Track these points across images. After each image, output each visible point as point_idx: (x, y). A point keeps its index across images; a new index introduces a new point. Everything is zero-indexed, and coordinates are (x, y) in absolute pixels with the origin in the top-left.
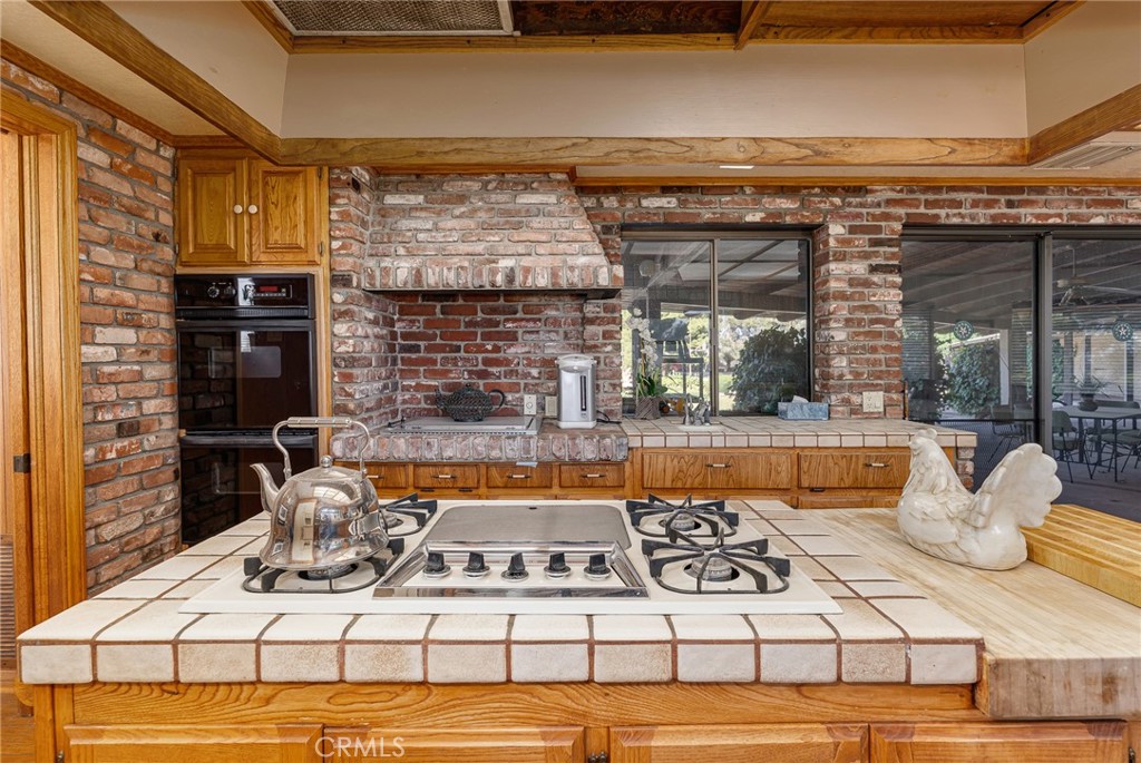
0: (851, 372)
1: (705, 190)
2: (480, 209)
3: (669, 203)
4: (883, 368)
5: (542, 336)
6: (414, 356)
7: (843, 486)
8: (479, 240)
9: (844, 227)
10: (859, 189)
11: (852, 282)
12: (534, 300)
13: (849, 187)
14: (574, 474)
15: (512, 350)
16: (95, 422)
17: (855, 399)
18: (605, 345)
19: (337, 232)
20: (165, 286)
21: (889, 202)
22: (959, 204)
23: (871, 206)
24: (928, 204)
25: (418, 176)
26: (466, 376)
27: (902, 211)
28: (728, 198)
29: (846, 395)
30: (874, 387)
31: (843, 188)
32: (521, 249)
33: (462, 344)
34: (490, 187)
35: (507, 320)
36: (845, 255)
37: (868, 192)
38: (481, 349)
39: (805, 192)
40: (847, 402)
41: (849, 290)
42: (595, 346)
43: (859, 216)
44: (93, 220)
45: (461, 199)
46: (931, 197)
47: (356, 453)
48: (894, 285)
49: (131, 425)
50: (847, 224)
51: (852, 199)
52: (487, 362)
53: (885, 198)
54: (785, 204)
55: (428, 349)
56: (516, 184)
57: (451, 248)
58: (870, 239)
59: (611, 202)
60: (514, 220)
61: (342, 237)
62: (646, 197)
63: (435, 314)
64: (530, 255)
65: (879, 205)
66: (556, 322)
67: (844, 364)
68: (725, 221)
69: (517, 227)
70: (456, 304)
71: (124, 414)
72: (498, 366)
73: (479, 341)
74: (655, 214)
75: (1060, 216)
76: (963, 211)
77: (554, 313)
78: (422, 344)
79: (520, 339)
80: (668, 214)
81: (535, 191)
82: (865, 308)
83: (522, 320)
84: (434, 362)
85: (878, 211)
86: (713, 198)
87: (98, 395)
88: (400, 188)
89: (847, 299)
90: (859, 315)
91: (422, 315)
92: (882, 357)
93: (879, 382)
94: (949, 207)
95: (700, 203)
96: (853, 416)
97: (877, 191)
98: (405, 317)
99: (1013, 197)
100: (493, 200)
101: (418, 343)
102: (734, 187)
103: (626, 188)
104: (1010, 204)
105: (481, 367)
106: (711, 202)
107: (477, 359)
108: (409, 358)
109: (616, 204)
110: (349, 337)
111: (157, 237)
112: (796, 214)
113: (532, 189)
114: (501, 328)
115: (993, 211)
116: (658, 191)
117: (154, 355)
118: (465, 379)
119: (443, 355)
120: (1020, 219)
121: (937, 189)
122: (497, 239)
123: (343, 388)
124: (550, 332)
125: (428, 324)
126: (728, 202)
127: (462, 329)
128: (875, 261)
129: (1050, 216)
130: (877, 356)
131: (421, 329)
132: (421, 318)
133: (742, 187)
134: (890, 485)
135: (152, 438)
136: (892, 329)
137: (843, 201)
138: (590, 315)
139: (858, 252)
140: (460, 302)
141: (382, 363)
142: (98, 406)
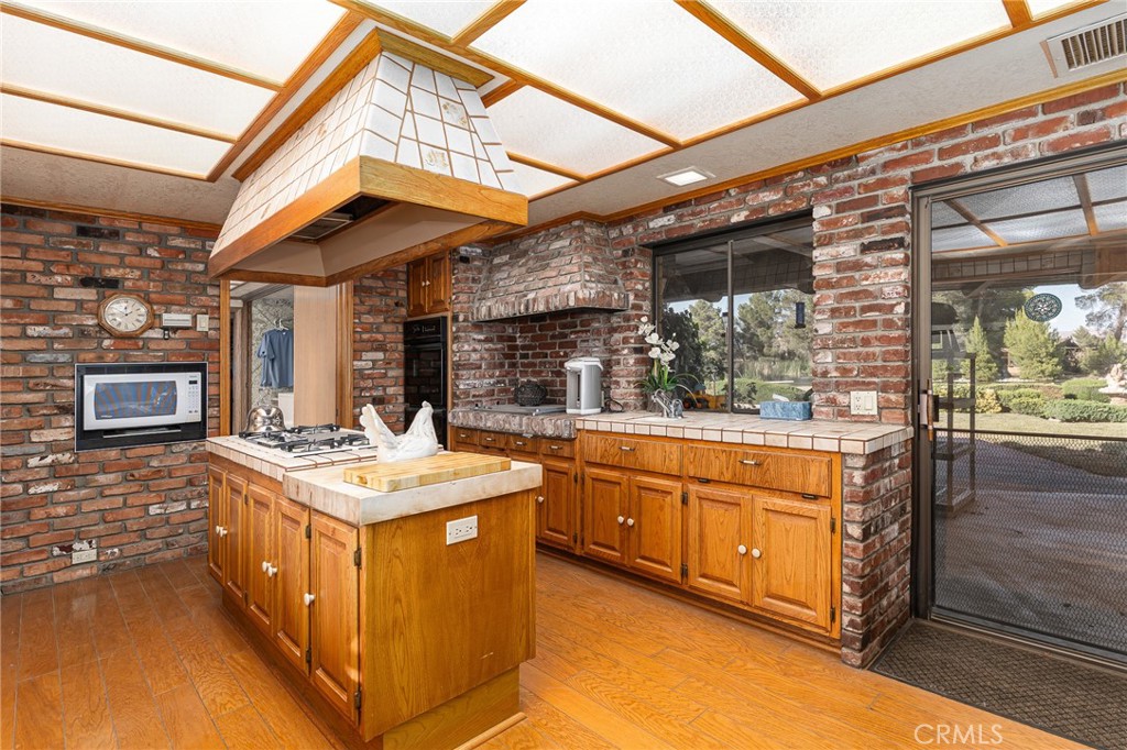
0: (837, 369)
1: (699, 201)
2: (531, 258)
3: (669, 220)
4: (879, 363)
5: (591, 344)
6: (526, 361)
7: (723, 480)
8: (524, 281)
9: (830, 207)
10: (846, 160)
11: (840, 267)
12: (586, 316)
13: (836, 161)
14: (548, 446)
15: (574, 355)
16: (360, 396)
17: (842, 399)
18: (623, 349)
19: (455, 290)
20: (401, 329)
21: (887, 166)
22: (995, 141)
23: (862, 176)
24: (943, 153)
25: (510, 242)
26: (551, 375)
27: (906, 172)
28: (715, 205)
29: (832, 394)
30: (866, 386)
31: (829, 164)
32: (540, 284)
33: (549, 352)
34: (539, 241)
35: (571, 333)
36: (831, 238)
37: (858, 161)
38: (558, 355)
39: (787, 179)
40: (832, 402)
41: (836, 276)
42: (617, 350)
43: (848, 190)
44: (362, 303)
45: (525, 253)
46: (947, 143)
48: (893, 264)
49: (380, 399)
50: (834, 203)
51: (838, 174)
52: (562, 364)
53: (882, 161)
54: (767, 196)
55: (533, 356)
56: (552, 235)
57: (510, 290)
58: (862, 214)
59: (628, 229)
62: (652, 220)
63: (536, 331)
64: (543, 288)
65: (873, 172)
66: (598, 332)
67: (829, 360)
68: (714, 226)
70: (546, 323)
71: (378, 393)
73: (557, 349)
74: (658, 233)
76: (1001, 149)
77: (597, 325)
78: (530, 352)
79: (579, 347)
80: (669, 230)
82: (855, 295)
83: (579, 332)
84: (535, 365)
85: (871, 180)
86: (703, 207)
87: (362, 384)
88: (501, 252)
89: (833, 287)
90: (847, 303)
91: (531, 332)
92: (877, 350)
93: (876, 380)
94: (977, 149)
95: (694, 214)
96: (839, 419)
97: (870, 156)
98: (523, 335)
100: (538, 251)
101: (528, 352)
102: (721, 192)
103: (639, 215)
104: (1087, 118)
105: (559, 368)
106: (701, 212)
107: (555, 362)
108: (524, 363)
109: (631, 231)
110: (457, 352)
111: (397, 304)
112: (779, 204)
113: (560, 237)
114: (568, 339)
115: (1053, 137)
116: (661, 212)
117: (393, 365)
118: (549, 378)
119: (540, 360)
120: (1108, 134)
121: (957, 131)
123: (455, 383)
124: (595, 340)
125: (533, 339)
126: (715, 209)
127: (549, 341)
128: (866, 240)
130: (871, 350)
131: (530, 342)
132: (530, 335)
133: (727, 190)
134: (767, 485)
135: (391, 407)
136: (890, 316)
137: (830, 178)
138: (615, 325)
139: (847, 232)
140: (548, 321)
141: (495, 367)
142: (363, 389)
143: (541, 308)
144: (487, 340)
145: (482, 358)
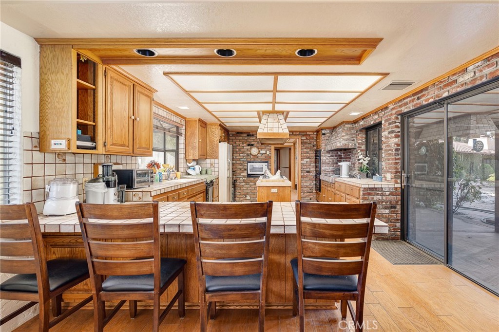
0: (385, 167)
4: (391, 166)
9: (384, 121)
18: (356, 159)
21: (392, 109)
22: (407, 104)
29: (385, 174)
30: (389, 172)
31: (384, 108)
36: (384, 130)
37: (388, 108)
39: (379, 112)
41: (385, 140)
43: (387, 116)
44: (304, 146)
46: (400, 104)
48: (393, 137)
49: (308, 172)
50: (385, 119)
54: (376, 117)
58: (389, 123)
62: (360, 122)
65: (390, 111)
67: (384, 164)
68: (369, 125)
71: (308, 170)
74: (362, 126)
75: (432, 98)
82: (388, 146)
85: (390, 113)
87: (304, 167)
89: (385, 144)
90: (387, 148)
92: (391, 162)
97: (390, 107)
104: (418, 99)
106: (367, 120)
109: (357, 125)
111: (313, 146)
112: (378, 119)
116: (362, 120)
117: (312, 162)
128: (389, 130)
133: (371, 114)
135: (313, 174)
136: (392, 152)
137: (384, 112)
139: (387, 128)
141: (334, 164)
142: (304, 169)
144: (331, 156)
145: (330, 161)
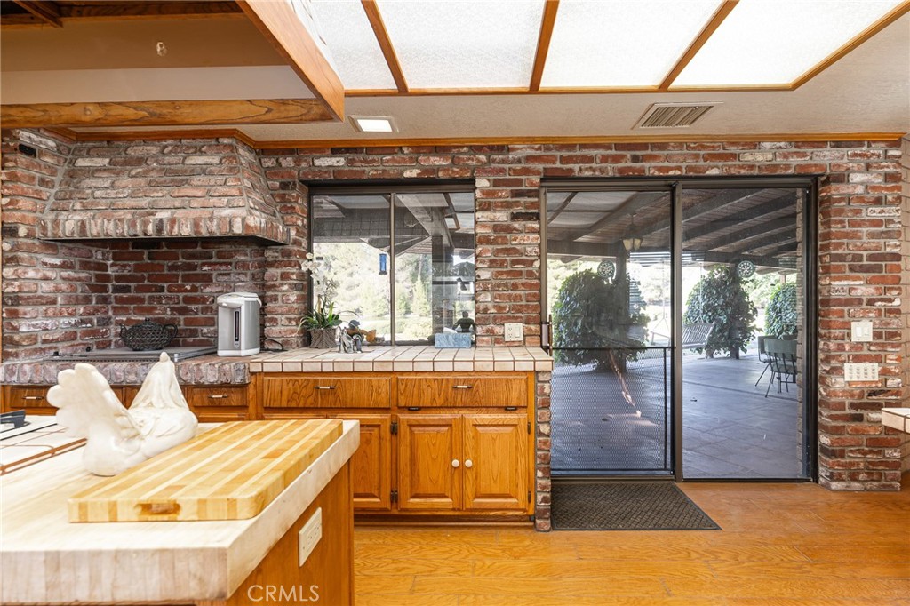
0: (494, 307)
1: (370, 150)
2: (153, 169)
3: (338, 162)
4: (524, 303)
5: (233, 278)
6: (125, 295)
7: (435, 405)
8: (145, 196)
9: (489, 180)
10: (502, 148)
11: (497, 228)
12: (227, 247)
13: (493, 146)
14: (204, 396)
15: (208, 290)
17: (498, 330)
18: (282, 285)
19: (6, 190)
21: (529, 159)
22: (590, 160)
23: (512, 162)
24: (563, 160)
25: (108, 142)
26: (169, 313)
27: (540, 166)
28: (389, 158)
29: (491, 326)
30: (515, 320)
31: (488, 147)
32: (178, 203)
33: (166, 285)
34: (166, 151)
35: (204, 264)
36: (489, 205)
37: (509, 150)
38: (181, 289)
39: (455, 151)
40: (491, 332)
41: (493, 236)
42: (274, 286)
43: (502, 171)
45: (140, 161)
46: (565, 153)
47: (14, 378)
48: (533, 231)
50: (491, 178)
51: (495, 157)
52: (187, 300)
53: (525, 155)
54: (437, 161)
55: (138, 289)
56: (188, 147)
57: (119, 203)
58: (512, 191)
59: (288, 162)
60: (179, 177)
61: (11, 195)
62: (318, 158)
63: (143, 259)
64: (184, 208)
65: (519, 161)
66: (245, 265)
67: (489, 299)
68: (386, 177)
69: (180, 184)
70: (160, 250)
72: (196, 303)
73: (179, 282)
74: (326, 172)
75: (679, 168)
76: (594, 165)
77: (243, 258)
78: (132, 285)
79: (214, 281)
80: (337, 171)
81: (203, 153)
82: (508, 251)
83: (215, 264)
84: (142, 300)
85: (518, 167)
86: (375, 157)
88: (91, 152)
89: (491, 244)
90: (502, 257)
91: (133, 260)
92: (522, 293)
93: (521, 315)
94: (582, 162)
95: (365, 161)
96: (496, 345)
97: (518, 149)
98: (118, 262)
99: (638, 153)
100: (165, 162)
101: (129, 284)
102: (395, 147)
103: (301, 150)
104: (635, 159)
105: (182, 304)
106: (374, 161)
107: (178, 297)
108: (121, 297)
109: (292, 164)
110: (15, 280)
112: (448, 170)
113: (201, 152)
114: (198, 271)
115: (620, 165)
116: (329, 152)
118: (168, 315)
119: (150, 294)
120: (644, 171)
121: (571, 147)
122: (160, 195)
123: (10, 323)
124: (239, 274)
125: (137, 268)
126: (388, 161)
127: (166, 272)
128: (516, 210)
129: (671, 169)
130: (518, 292)
131: (131, 273)
132: (132, 263)
133: (401, 147)
134: (476, 404)
136: (529, 269)
137: (488, 158)
138: (270, 259)
139: (502, 202)
140: (165, 249)
141: (77, 302)
143: (187, 231)
144: (64, 266)
145: (57, 290)
